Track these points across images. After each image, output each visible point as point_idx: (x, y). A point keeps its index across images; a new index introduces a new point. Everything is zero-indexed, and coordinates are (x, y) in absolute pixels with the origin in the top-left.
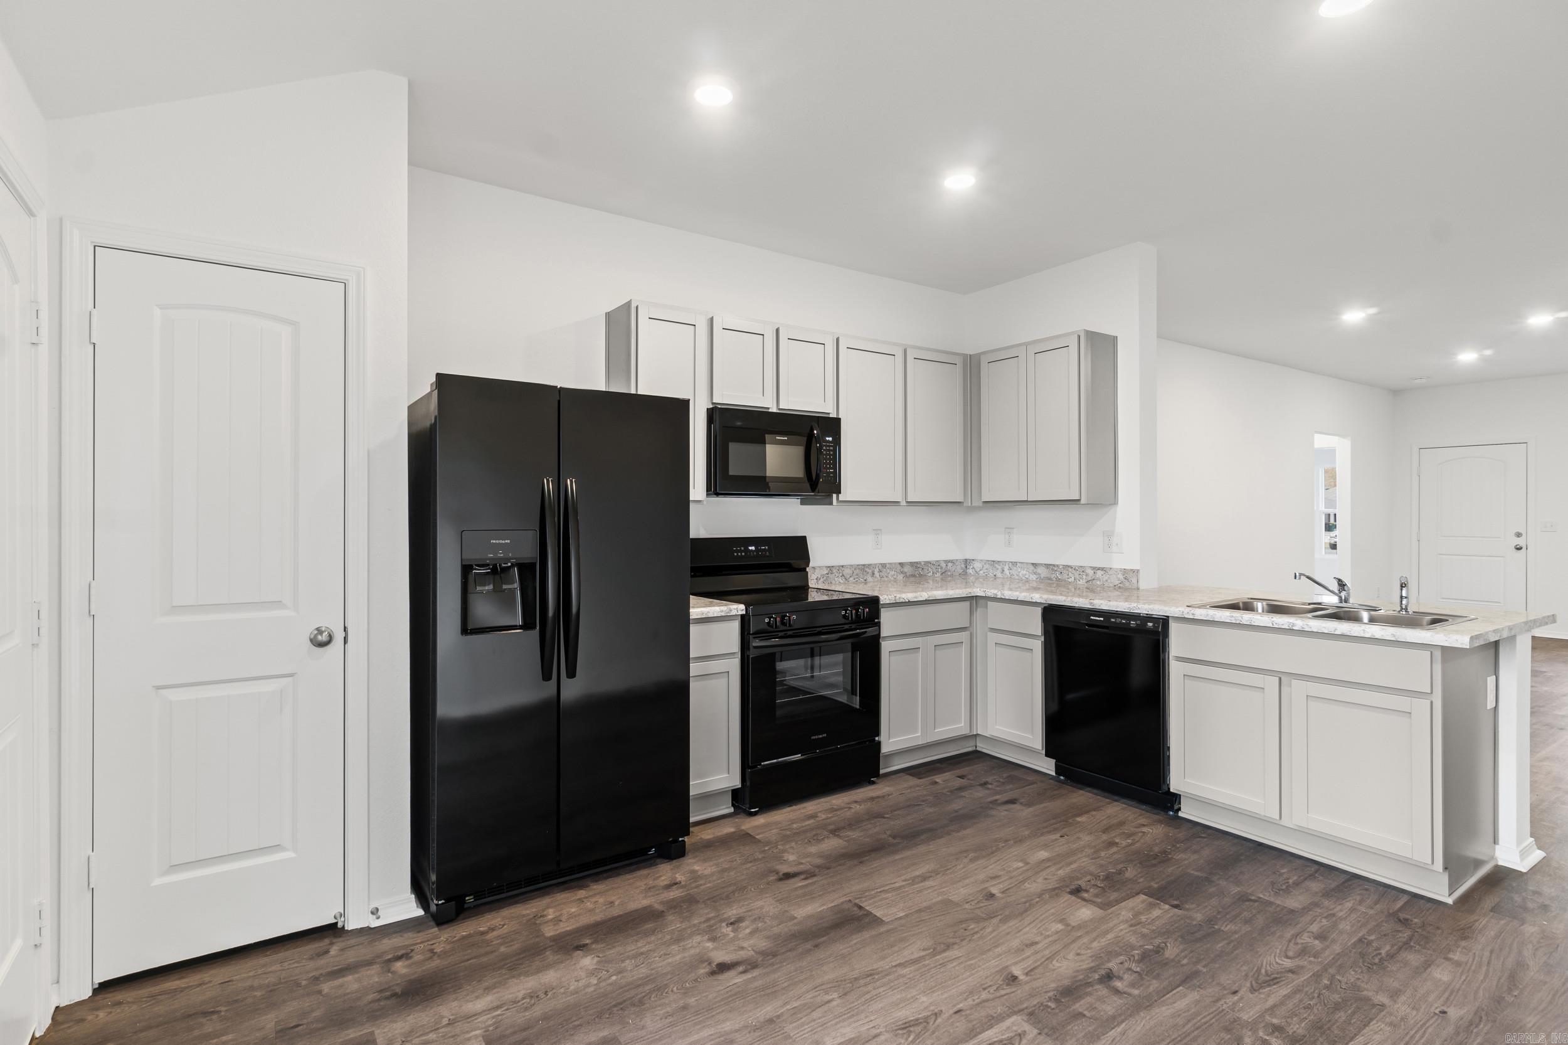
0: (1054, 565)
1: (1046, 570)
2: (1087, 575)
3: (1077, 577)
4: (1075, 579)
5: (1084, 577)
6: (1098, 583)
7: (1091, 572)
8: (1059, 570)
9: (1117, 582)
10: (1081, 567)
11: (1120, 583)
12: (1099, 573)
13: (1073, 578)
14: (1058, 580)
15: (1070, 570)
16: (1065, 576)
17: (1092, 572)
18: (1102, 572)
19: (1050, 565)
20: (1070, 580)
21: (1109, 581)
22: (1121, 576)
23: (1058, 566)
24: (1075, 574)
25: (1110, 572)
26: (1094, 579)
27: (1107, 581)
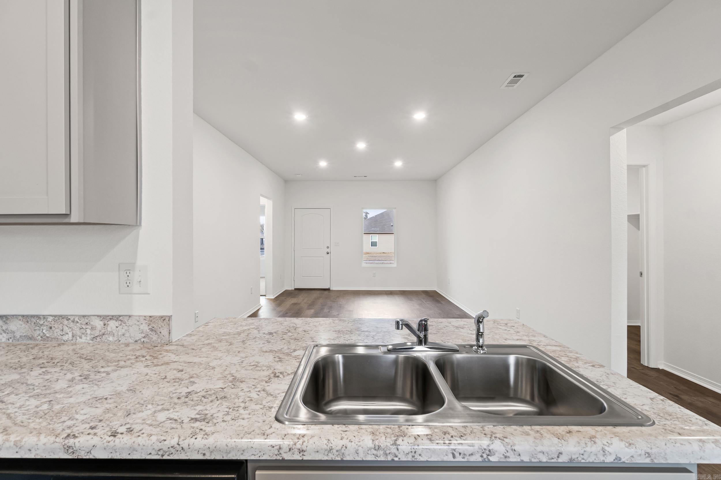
0: (38, 317)
1: (24, 325)
2: (93, 328)
3: (78, 333)
4: (73, 336)
5: (89, 331)
6: (111, 339)
7: (98, 323)
8: (46, 323)
9: (139, 336)
10: (84, 316)
11: (144, 337)
12: (113, 324)
13: (70, 335)
14: (45, 338)
15: (66, 322)
16: (57, 333)
17: (102, 323)
18: (117, 323)
19: (33, 316)
20: (65, 338)
21: (127, 335)
22: (145, 328)
23: (45, 317)
24: (75, 328)
25: (130, 322)
26: (104, 334)
27: (123, 335)
